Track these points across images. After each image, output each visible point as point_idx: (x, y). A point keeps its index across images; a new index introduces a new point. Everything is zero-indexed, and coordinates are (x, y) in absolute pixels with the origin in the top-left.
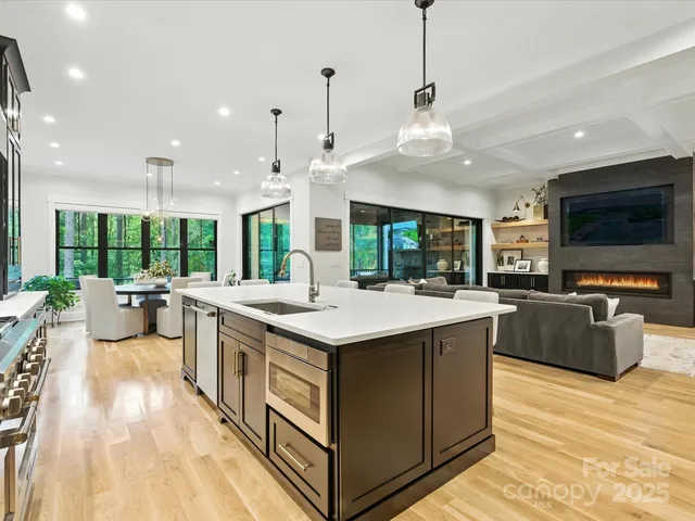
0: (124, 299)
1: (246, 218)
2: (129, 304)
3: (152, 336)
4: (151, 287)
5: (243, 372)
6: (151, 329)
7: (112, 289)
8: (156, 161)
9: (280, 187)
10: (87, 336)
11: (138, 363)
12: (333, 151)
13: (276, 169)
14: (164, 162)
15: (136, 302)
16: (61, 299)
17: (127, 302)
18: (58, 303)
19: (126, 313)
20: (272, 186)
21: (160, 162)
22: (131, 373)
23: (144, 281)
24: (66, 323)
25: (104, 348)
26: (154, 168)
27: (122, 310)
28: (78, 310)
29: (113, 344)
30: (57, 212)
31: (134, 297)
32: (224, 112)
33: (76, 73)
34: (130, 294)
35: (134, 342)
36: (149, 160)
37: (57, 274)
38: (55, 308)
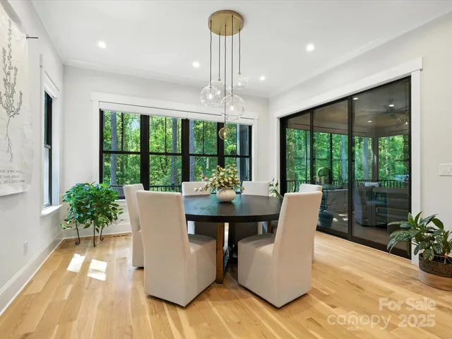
1: (284, 122)
37: (101, 182)
38: (97, 224)
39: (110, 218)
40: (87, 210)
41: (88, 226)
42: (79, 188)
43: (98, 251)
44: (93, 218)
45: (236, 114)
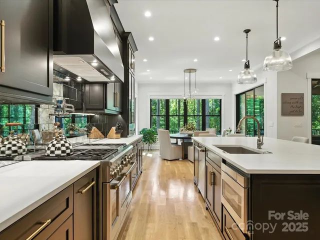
0: (174, 141)
1: (238, 97)
2: (177, 143)
3: (185, 160)
4: (186, 136)
5: (214, 184)
6: (185, 157)
7: (169, 135)
8: (189, 71)
9: (249, 77)
10: (160, 157)
11: (176, 172)
12: (281, 50)
13: (247, 66)
14: (192, 71)
15: (180, 143)
16: (152, 139)
17: (175, 142)
18: (151, 141)
19: (174, 147)
20: (244, 77)
21: (190, 71)
22: (173, 176)
23: (183, 132)
24: (154, 150)
25: (165, 163)
26: (188, 74)
27: (173, 146)
28: (157, 145)
29: (169, 162)
30: (151, 100)
31: (179, 140)
32: (217, 39)
33: (151, 39)
34: (177, 138)
35: (177, 161)
36: (185, 71)
37: (151, 128)
38: (150, 143)
39: (154, 142)
40: (146, 138)
41: (146, 144)
42: (144, 130)
43: (150, 152)
44: (149, 141)
45: (211, 95)
